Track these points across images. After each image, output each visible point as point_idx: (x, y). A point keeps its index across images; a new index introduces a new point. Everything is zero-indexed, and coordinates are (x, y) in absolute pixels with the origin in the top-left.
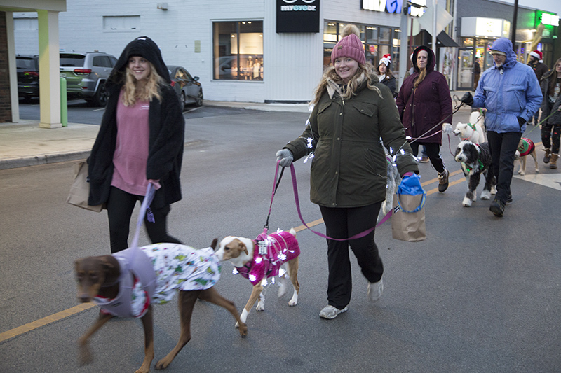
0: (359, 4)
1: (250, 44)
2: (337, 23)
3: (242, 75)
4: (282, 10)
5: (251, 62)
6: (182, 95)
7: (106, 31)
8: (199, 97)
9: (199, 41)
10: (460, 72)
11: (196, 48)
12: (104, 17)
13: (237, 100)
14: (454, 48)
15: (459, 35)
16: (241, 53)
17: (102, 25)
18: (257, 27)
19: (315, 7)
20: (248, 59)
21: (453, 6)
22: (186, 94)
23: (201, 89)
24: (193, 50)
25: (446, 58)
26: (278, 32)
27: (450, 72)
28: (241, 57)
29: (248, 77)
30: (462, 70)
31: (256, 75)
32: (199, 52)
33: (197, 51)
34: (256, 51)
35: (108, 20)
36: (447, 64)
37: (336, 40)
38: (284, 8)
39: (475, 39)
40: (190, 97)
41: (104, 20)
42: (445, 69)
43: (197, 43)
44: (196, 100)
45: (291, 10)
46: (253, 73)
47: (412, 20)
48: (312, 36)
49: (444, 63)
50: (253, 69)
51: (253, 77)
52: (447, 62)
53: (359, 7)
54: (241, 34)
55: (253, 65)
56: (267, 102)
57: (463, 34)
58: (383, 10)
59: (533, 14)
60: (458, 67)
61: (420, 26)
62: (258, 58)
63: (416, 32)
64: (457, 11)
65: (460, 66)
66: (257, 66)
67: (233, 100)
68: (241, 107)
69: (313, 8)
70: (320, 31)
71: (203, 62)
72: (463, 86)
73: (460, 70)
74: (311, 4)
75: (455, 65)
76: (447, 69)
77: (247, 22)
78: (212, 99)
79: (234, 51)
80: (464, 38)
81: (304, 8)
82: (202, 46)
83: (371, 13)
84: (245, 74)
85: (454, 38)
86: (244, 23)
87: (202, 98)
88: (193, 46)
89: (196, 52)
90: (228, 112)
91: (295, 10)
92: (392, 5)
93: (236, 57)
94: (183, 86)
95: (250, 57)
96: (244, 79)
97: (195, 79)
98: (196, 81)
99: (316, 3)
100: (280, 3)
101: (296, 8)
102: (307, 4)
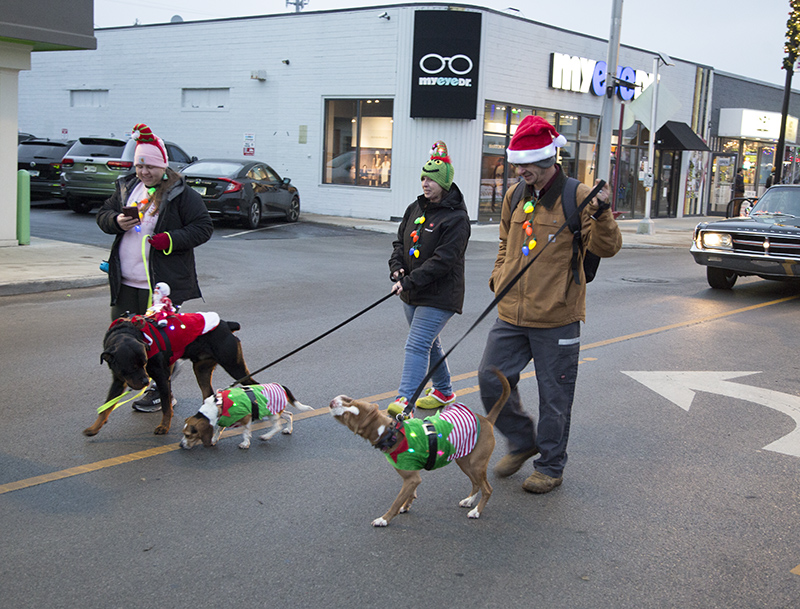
0: (547, 79)
1: (374, 134)
2: (509, 107)
3: (365, 178)
4: (421, 83)
5: (379, 160)
6: (256, 205)
7: (184, 109)
8: (292, 207)
9: (306, 127)
10: (714, 189)
11: (301, 137)
12: (184, 89)
13: (353, 215)
14: (706, 153)
15: (714, 134)
16: (362, 146)
17: (180, 101)
18: (384, 108)
19: (470, 80)
20: (375, 156)
21: (707, 91)
22: (263, 202)
23: (297, 196)
24: (297, 139)
25: (691, 166)
26: (413, 115)
27: (697, 187)
28: (362, 153)
29: (374, 182)
30: (719, 186)
31: (384, 179)
32: (305, 143)
33: (302, 141)
34: (385, 144)
35: (189, 94)
36: (694, 176)
37: (505, 132)
38: (423, 81)
39: (742, 141)
40: (271, 208)
41: (183, 94)
42: (690, 183)
43: (303, 130)
44: (285, 211)
45: (434, 84)
46: (380, 177)
47: (623, 106)
48: (470, 123)
49: (689, 174)
50: (380, 171)
51: (380, 182)
52: (694, 172)
53: (546, 84)
54: (364, 120)
55: (380, 164)
56: (394, 219)
57: (722, 132)
60: (711, 180)
61: (635, 117)
62: (386, 154)
63: (628, 124)
64: (713, 98)
65: (715, 178)
66: (386, 167)
67: (348, 214)
68: (350, 225)
69: (467, 82)
70: (478, 117)
71: (309, 157)
72: (718, 210)
73: (714, 185)
74: (464, 77)
75: (706, 177)
76: (693, 183)
77: (373, 100)
78: (319, 213)
79: (354, 145)
80: (724, 139)
81: (453, 82)
82: (309, 134)
83: (567, 94)
84: (370, 176)
85: (706, 137)
86: (369, 102)
87: (298, 209)
88: (297, 133)
89: (300, 142)
90: (323, 231)
91: (440, 84)
92: (601, 84)
93: (355, 152)
94: (260, 192)
95: (377, 152)
96: (368, 185)
97: (286, 182)
98: (288, 184)
99: (474, 75)
100: (417, 73)
101: (440, 81)
102: (459, 76)
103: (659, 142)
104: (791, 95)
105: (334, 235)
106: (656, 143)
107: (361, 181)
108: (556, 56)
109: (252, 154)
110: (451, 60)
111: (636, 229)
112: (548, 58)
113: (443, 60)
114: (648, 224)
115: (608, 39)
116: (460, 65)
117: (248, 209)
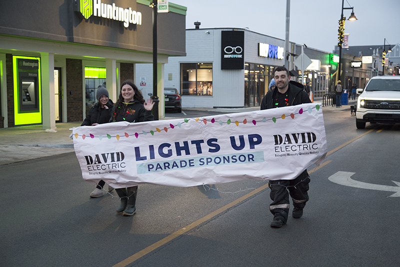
0: (257, 53)
2: (250, 64)
5: (202, 86)
9: (171, 74)
11: (169, 78)
24: (167, 79)
26: (222, 69)
29: (200, 94)
31: (205, 93)
32: (171, 80)
38: (226, 56)
45: (230, 57)
46: (203, 92)
50: (203, 89)
51: (203, 94)
53: (257, 55)
55: (203, 87)
56: (214, 107)
58: (267, 56)
59: (328, 56)
62: (206, 83)
66: (205, 88)
67: (193, 107)
69: (240, 56)
70: (244, 68)
74: (240, 54)
77: (200, 63)
81: (236, 56)
82: (173, 76)
83: (263, 58)
84: (198, 92)
88: (167, 76)
89: (169, 80)
95: (201, 83)
96: (197, 95)
99: (243, 54)
100: (223, 53)
101: (232, 56)
102: (238, 54)
109: (145, 85)
110: (235, 48)
112: (257, 45)
113: (233, 48)
116: (238, 50)
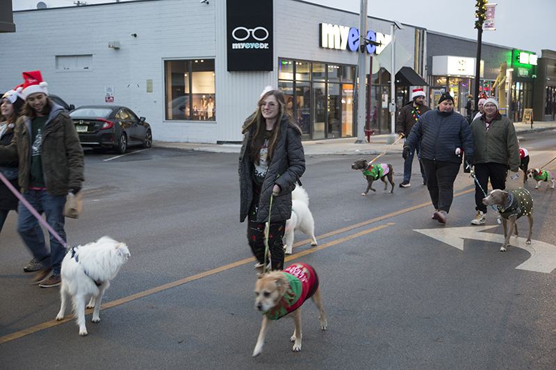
0: (318, 42)
1: (202, 84)
2: (294, 61)
3: (196, 115)
4: (233, 48)
5: (205, 102)
6: (123, 137)
7: (58, 71)
8: (146, 138)
9: (152, 80)
11: (148, 88)
12: (57, 56)
13: (189, 141)
14: (425, 87)
15: (430, 74)
16: (193, 92)
17: (54, 65)
18: (208, 65)
19: (267, 44)
21: (423, 45)
22: (128, 135)
23: (150, 129)
24: (146, 90)
26: (229, 70)
28: (193, 97)
29: (202, 117)
31: (210, 115)
32: (151, 92)
33: (149, 90)
34: (210, 90)
35: (61, 60)
37: (292, 79)
38: (235, 46)
39: (448, 78)
40: (133, 138)
41: (56, 60)
43: (150, 83)
44: (142, 141)
45: (243, 47)
46: (207, 113)
47: (371, 58)
48: (265, 75)
50: (207, 109)
51: (207, 117)
53: (318, 45)
54: (193, 73)
55: (207, 104)
56: (219, 143)
57: (434, 73)
58: (344, 47)
59: (510, 53)
61: (380, 64)
62: (211, 98)
63: (376, 70)
64: (427, 49)
66: (211, 106)
67: (186, 140)
68: (189, 148)
69: (265, 46)
70: (274, 69)
71: (155, 102)
74: (263, 42)
77: (199, 60)
78: (165, 140)
79: (187, 91)
80: (436, 77)
81: (256, 46)
82: (154, 85)
83: (332, 51)
84: (199, 113)
85: (425, 76)
86: (196, 61)
87: (151, 139)
88: (146, 85)
89: (148, 91)
90: (173, 153)
91: (247, 48)
92: (354, 43)
93: (188, 97)
94: (125, 127)
95: (204, 97)
96: (198, 119)
97: (142, 120)
98: (143, 122)
99: (270, 41)
100: (230, 41)
101: (247, 46)
102: (259, 42)
103: (398, 81)
104: (482, 46)
105: (180, 156)
106: (395, 82)
107: (193, 117)
108: (323, 25)
109: (111, 101)
110: (253, 31)
111: (386, 141)
112: (318, 27)
113: (248, 31)
114: (394, 137)
115: (359, 13)
116: (260, 34)
117: (119, 140)
